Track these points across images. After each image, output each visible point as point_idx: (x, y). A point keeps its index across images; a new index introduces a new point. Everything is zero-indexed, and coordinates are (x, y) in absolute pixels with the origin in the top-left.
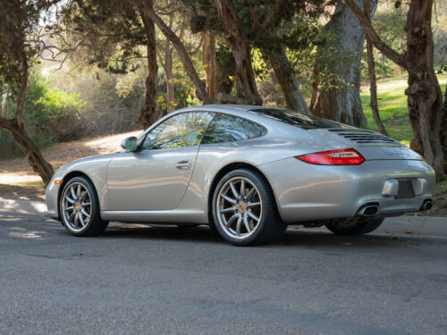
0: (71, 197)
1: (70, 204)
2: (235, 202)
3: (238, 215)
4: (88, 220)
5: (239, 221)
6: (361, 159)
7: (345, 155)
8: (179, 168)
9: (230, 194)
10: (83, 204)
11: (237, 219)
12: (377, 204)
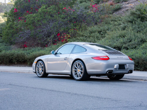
0: (39, 66)
1: (38, 68)
2: (77, 68)
3: (78, 72)
4: (42, 73)
5: (78, 74)
6: (108, 59)
7: (105, 57)
8: (65, 59)
9: (77, 66)
10: (42, 69)
11: (77, 73)
12: (112, 70)
